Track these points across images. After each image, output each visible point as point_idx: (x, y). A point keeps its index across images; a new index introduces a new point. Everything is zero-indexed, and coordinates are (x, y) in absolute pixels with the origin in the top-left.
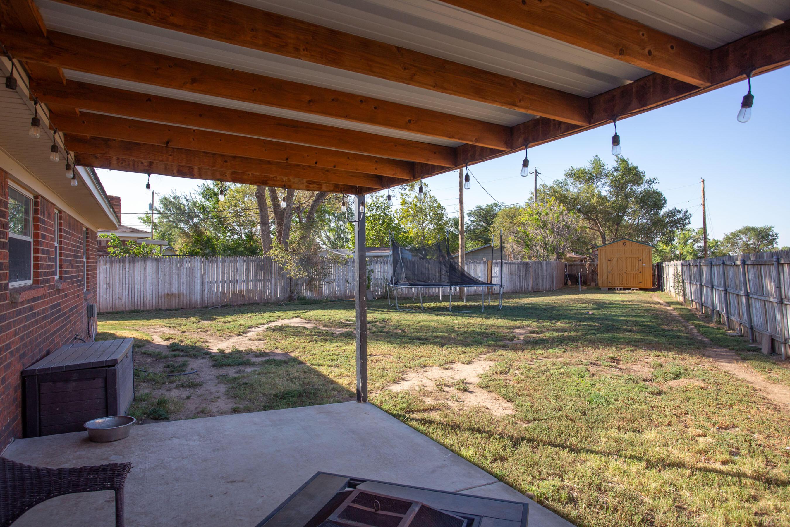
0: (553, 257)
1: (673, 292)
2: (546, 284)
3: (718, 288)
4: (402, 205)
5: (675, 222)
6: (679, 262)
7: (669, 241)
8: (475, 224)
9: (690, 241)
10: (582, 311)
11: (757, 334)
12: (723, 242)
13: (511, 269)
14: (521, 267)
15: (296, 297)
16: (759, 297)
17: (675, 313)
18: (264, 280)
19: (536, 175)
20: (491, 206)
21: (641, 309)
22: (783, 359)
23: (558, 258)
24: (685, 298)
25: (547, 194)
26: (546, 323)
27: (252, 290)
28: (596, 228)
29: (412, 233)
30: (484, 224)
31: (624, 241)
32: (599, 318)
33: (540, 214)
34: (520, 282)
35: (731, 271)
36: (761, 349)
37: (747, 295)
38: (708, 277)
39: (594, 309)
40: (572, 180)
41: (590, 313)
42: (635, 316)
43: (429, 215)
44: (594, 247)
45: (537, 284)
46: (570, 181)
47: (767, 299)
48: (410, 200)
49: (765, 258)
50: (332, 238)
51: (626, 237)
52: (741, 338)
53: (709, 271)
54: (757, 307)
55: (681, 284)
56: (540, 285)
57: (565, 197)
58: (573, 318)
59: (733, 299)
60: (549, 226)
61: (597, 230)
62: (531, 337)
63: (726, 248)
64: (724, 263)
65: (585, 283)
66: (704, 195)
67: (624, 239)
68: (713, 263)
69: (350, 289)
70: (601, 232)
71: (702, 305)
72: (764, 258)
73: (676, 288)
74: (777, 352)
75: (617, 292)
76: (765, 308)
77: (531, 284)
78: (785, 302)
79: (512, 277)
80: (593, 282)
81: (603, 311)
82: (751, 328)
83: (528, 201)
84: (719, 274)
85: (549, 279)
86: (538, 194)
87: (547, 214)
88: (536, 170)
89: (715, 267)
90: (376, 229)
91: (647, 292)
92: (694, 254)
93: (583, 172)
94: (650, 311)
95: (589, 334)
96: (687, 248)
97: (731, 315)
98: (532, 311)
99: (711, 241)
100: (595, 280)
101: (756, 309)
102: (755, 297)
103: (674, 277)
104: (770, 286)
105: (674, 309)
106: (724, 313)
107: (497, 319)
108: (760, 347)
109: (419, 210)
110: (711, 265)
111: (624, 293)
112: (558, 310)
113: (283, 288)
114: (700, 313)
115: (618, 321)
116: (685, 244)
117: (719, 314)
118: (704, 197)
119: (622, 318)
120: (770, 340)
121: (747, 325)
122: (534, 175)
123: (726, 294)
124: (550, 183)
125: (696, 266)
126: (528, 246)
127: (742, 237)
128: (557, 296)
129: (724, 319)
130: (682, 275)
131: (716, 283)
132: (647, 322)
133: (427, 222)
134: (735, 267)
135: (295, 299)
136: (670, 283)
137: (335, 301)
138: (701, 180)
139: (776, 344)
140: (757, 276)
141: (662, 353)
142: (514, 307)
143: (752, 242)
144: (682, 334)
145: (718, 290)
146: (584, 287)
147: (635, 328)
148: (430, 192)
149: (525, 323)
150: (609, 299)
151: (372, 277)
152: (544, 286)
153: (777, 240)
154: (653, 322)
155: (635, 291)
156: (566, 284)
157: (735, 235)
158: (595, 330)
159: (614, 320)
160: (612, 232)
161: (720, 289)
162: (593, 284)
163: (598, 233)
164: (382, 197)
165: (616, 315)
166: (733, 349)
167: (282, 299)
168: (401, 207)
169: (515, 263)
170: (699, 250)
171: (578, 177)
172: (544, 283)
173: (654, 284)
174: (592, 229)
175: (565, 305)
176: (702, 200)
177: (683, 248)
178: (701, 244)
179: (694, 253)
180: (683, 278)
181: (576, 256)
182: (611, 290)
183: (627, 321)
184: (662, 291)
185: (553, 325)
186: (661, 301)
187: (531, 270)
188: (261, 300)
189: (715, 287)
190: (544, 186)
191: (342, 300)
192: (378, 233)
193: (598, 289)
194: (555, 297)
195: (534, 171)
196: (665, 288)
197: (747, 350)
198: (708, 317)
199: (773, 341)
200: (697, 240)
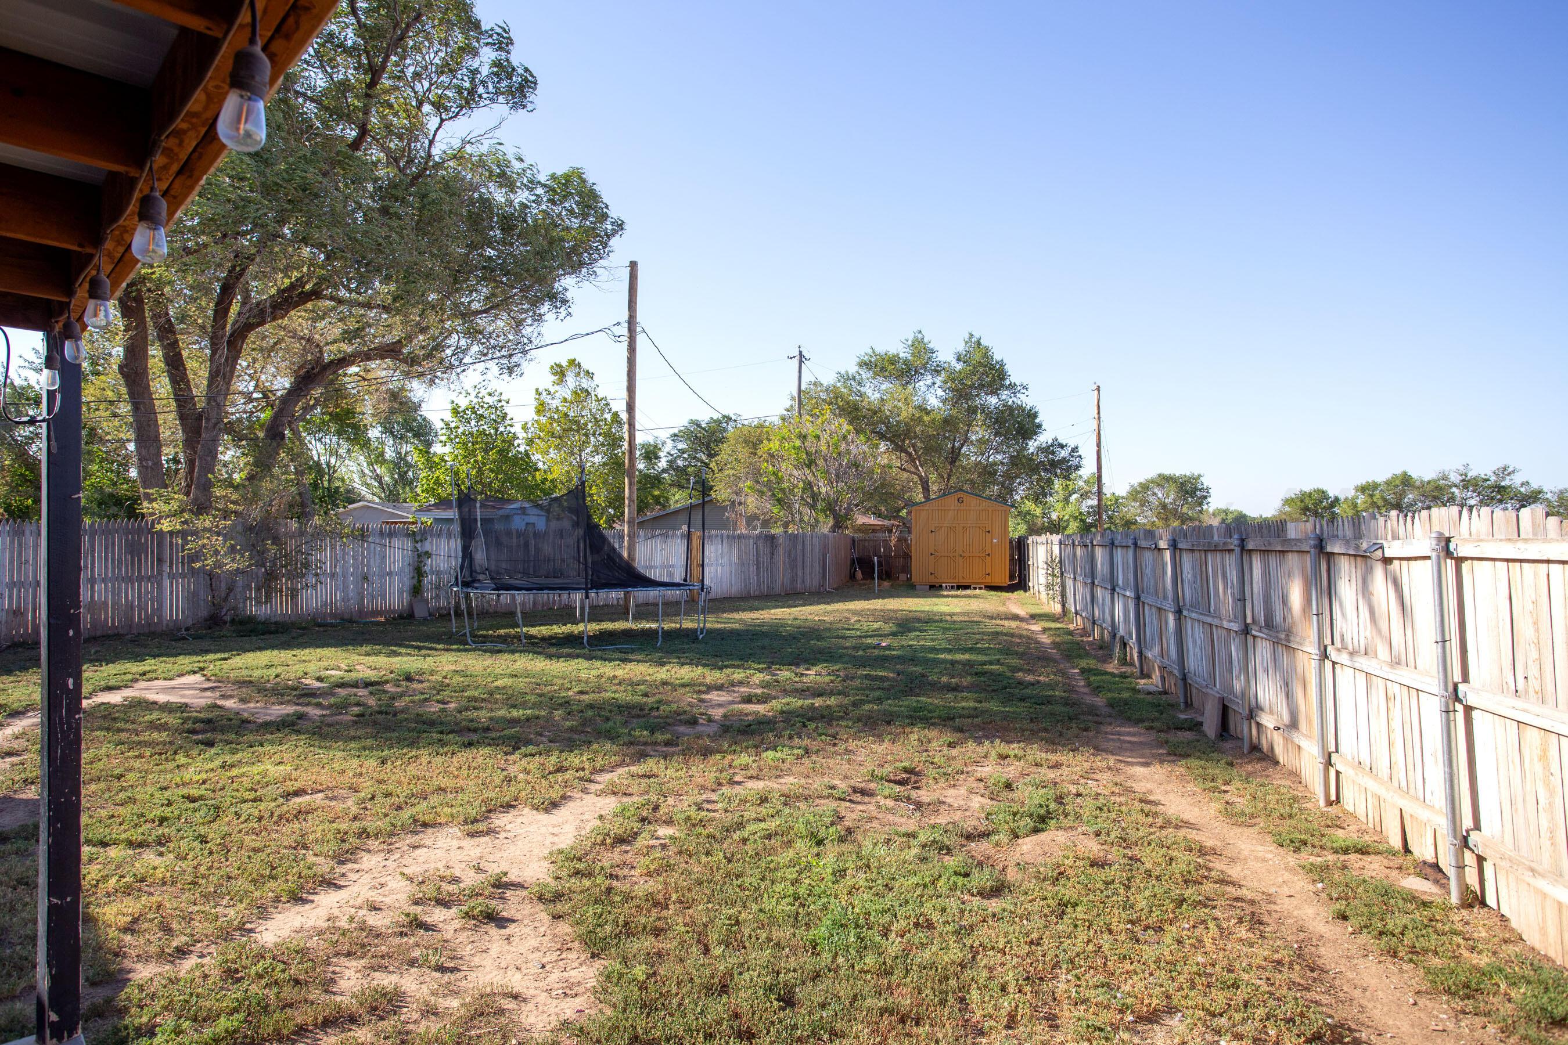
0: (826, 525)
1: (1043, 596)
2: (811, 579)
3: (1123, 592)
4: (538, 412)
5: (1054, 464)
6: (1056, 538)
7: (1040, 496)
8: (685, 456)
9: (1075, 496)
10: (869, 641)
11: (1194, 691)
12: (1127, 498)
13: (740, 550)
14: (760, 543)
15: (228, 618)
16: (1201, 617)
17: (1045, 639)
18: (140, 579)
19: (801, 362)
20: (718, 422)
21: (984, 633)
22: (1245, 751)
23: (838, 525)
24: (1063, 606)
25: (823, 400)
26: (785, 674)
27: (106, 603)
28: (913, 469)
29: (557, 473)
30: (704, 458)
31: (960, 494)
32: (898, 657)
33: (803, 437)
34: (758, 574)
35: (1148, 558)
36: (1201, 724)
37: (1179, 612)
38: (1106, 571)
39: (894, 634)
40: (870, 374)
41: (884, 644)
42: (971, 649)
43: (594, 435)
44: (910, 504)
45: (793, 580)
46: (866, 374)
47: (1215, 622)
48: (555, 403)
49: (1216, 538)
50: (387, 479)
51: (966, 487)
52: (1164, 697)
53: (1108, 557)
54: (1195, 635)
55: (1059, 580)
56: (799, 581)
57: (856, 408)
58: (846, 659)
59: (1150, 616)
60: (821, 462)
61: (915, 474)
62: (741, 713)
63: (1132, 510)
64: (1135, 544)
65: (887, 574)
66: (1099, 413)
67: (961, 490)
68: (1116, 542)
69: (373, 597)
70: (920, 477)
71: (1094, 623)
72: (1213, 537)
73: (1049, 587)
74: (1232, 731)
75: (945, 593)
76: (1212, 641)
77: (781, 579)
78: (1254, 632)
79: (743, 564)
80: (902, 572)
81: (911, 640)
82: (1184, 678)
83: (785, 413)
84: (1125, 564)
85: (817, 568)
86: (804, 401)
87: (818, 437)
88: (801, 352)
89: (1119, 550)
90: (476, 461)
91: (999, 594)
92: (1081, 520)
93: (893, 360)
94: (1000, 638)
95: (869, 702)
96: (1070, 509)
97: (1145, 647)
98: (766, 642)
99: (1108, 496)
100: (907, 569)
101: (1194, 641)
102: (1194, 615)
103: (1045, 566)
104: (1224, 597)
105: (1045, 630)
106: (1133, 642)
107: (683, 664)
108: (1200, 719)
109: (575, 426)
110: (1112, 545)
111: (956, 596)
112: (820, 638)
113: (192, 597)
114: (1091, 639)
115: (937, 662)
116: (1066, 500)
117: (1124, 645)
118: (1099, 418)
119: (943, 656)
120: (1221, 707)
121: (1176, 672)
122: (796, 361)
123: (1137, 605)
124: (828, 379)
125: (1086, 546)
126: (779, 500)
127: (1156, 490)
128: (828, 603)
129: (1131, 655)
130: (1060, 562)
131: (1120, 582)
132: (991, 663)
133: (588, 450)
134: (1156, 552)
135: (225, 623)
136: (1039, 576)
137: (332, 625)
138: (1095, 387)
139: (1231, 716)
140: (1199, 572)
141: (1014, 749)
142: (732, 632)
143: (1170, 500)
144: (1057, 693)
145: (1124, 596)
146: (886, 584)
147: (967, 680)
148: (598, 390)
149: (738, 675)
150: (927, 608)
151: (427, 568)
152: (808, 583)
153: (1209, 500)
154: (1002, 664)
155: (978, 591)
156: (852, 577)
157: (1145, 487)
158: (883, 689)
159: (926, 662)
160: (942, 477)
161: (1128, 594)
162: (903, 577)
163: (916, 478)
164: (490, 395)
165: (933, 650)
166: (1152, 728)
167: (190, 622)
168: (536, 418)
169: (750, 537)
170: (1089, 513)
171: (883, 369)
172: (808, 577)
173: (1012, 577)
174: (904, 469)
175: (839, 625)
176: (1095, 422)
177: (1064, 508)
178: (1094, 502)
179: (1079, 517)
180: (1061, 568)
181: (876, 522)
182: (934, 589)
183: (953, 663)
184: (1025, 591)
185: (797, 679)
186: (1021, 612)
187: (781, 552)
188: (130, 626)
189: (1117, 589)
190: (815, 384)
191: (351, 621)
192: (480, 469)
193: (910, 589)
194: (822, 607)
195: (797, 354)
196: (1031, 584)
197: (1178, 729)
198: (1104, 649)
199: (1225, 710)
200: (1085, 495)
